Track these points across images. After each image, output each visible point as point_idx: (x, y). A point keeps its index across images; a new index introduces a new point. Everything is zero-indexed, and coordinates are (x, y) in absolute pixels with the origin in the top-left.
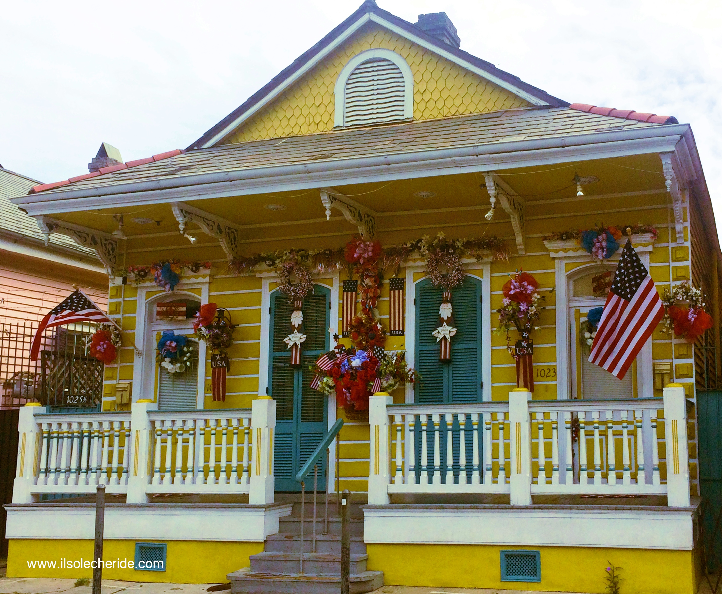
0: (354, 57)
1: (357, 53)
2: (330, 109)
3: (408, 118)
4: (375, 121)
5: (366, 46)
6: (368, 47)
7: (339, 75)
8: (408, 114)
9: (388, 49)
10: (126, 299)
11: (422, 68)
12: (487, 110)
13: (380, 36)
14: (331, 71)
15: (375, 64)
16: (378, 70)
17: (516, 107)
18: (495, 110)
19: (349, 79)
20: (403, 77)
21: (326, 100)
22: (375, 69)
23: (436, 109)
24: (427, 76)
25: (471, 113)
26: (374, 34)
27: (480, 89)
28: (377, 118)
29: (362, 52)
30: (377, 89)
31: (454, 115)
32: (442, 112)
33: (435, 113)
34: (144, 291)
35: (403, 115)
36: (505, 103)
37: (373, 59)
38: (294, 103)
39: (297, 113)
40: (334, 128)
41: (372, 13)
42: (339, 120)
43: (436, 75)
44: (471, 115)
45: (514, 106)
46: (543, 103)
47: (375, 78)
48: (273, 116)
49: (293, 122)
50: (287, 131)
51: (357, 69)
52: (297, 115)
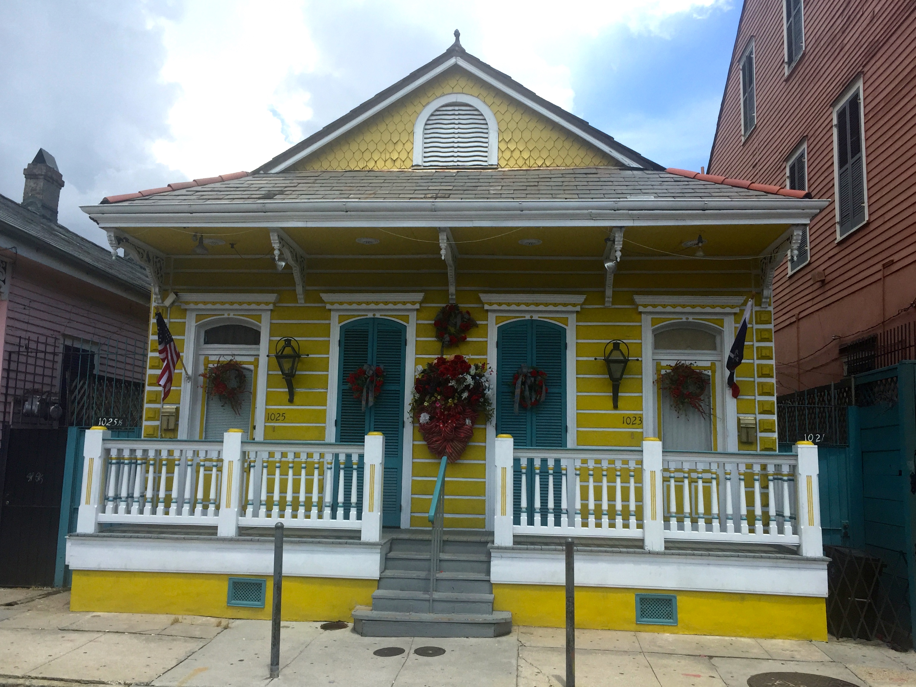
0: (435, 99)
1: (438, 95)
2: (408, 146)
3: (492, 165)
4: (456, 164)
5: (447, 89)
6: (450, 91)
7: (419, 114)
8: (493, 161)
9: (471, 95)
10: (172, 320)
11: (508, 117)
12: (573, 164)
13: (463, 82)
14: (410, 109)
15: (457, 108)
16: (459, 114)
17: (604, 165)
18: (583, 165)
19: (428, 120)
20: (487, 124)
21: (404, 138)
22: (457, 113)
23: (521, 159)
24: (512, 126)
25: (557, 166)
26: (457, 78)
27: (567, 145)
28: (458, 161)
29: (443, 95)
30: (458, 133)
31: (540, 167)
32: (527, 162)
33: (521, 162)
34: (194, 315)
35: (486, 161)
36: (593, 160)
37: (456, 102)
38: (368, 137)
39: (372, 147)
40: (413, 166)
41: (459, 58)
42: (418, 158)
43: (522, 126)
44: (558, 168)
45: (600, 165)
46: (635, 165)
47: (456, 122)
48: (345, 148)
49: (367, 156)
50: (361, 165)
51: (437, 110)
52: (372, 148)
